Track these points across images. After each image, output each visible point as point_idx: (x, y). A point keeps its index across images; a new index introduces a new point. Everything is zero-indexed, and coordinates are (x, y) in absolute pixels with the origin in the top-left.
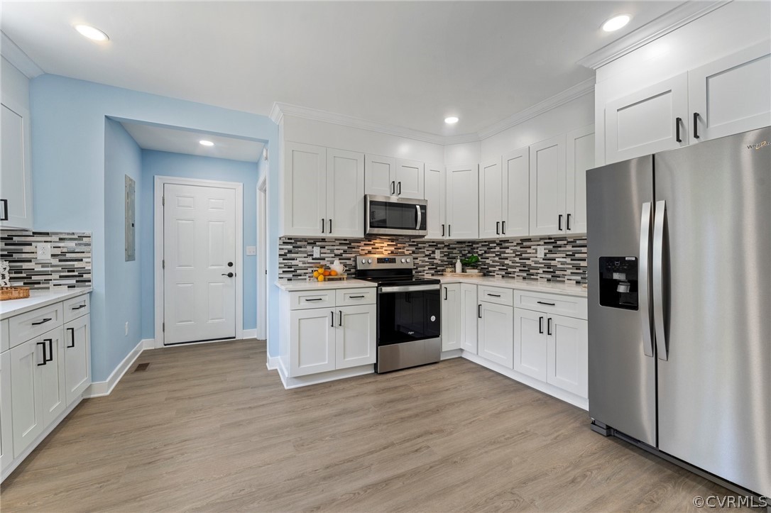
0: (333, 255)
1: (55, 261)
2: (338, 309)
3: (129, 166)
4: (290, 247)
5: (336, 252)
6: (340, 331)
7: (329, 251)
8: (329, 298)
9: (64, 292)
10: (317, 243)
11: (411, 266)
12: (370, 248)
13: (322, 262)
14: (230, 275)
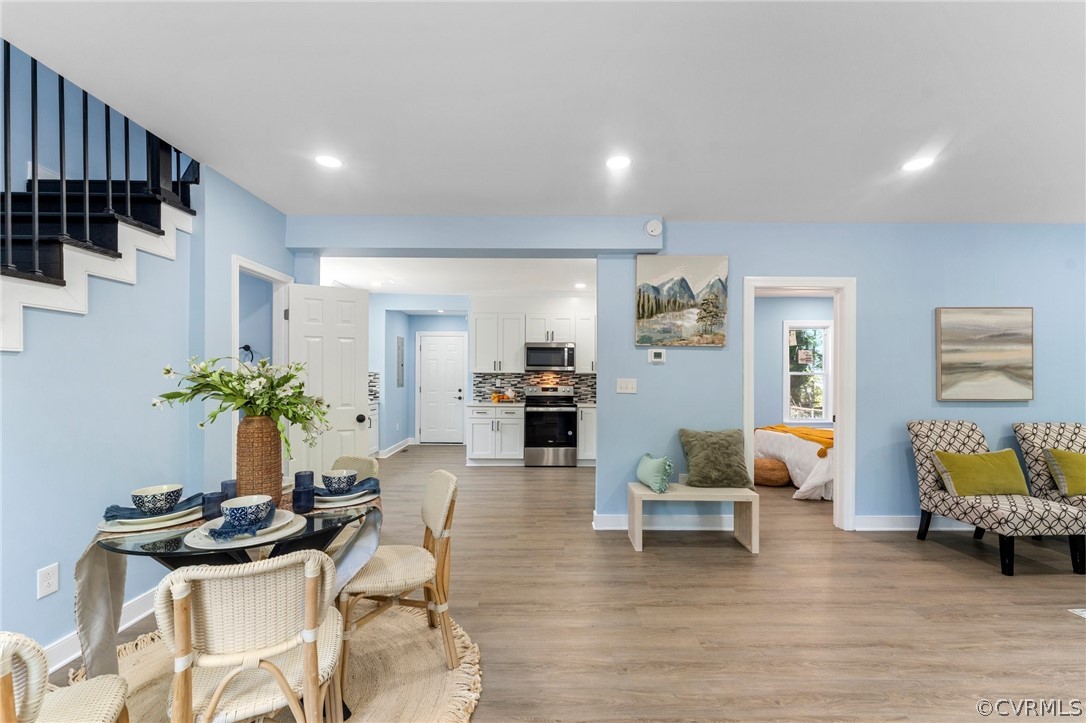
0: (510, 385)
2: (497, 420)
3: (400, 329)
4: (481, 379)
5: (512, 382)
6: (498, 434)
7: (507, 383)
8: (491, 412)
10: (499, 377)
11: (572, 394)
12: (538, 380)
13: (502, 390)
14: (460, 398)
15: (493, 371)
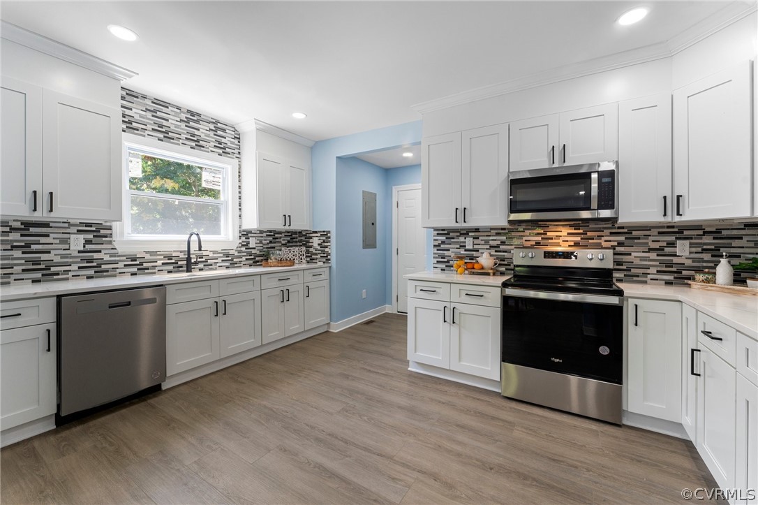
0: (488, 247)
1: (319, 248)
2: (453, 305)
3: (368, 182)
4: (443, 238)
5: (492, 243)
6: (455, 329)
7: (483, 242)
8: (443, 291)
9: (304, 266)
10: (470, 234)
11: (610, 265)
12: (540, 238)
13: (474, 254)
15: (453, 224)
